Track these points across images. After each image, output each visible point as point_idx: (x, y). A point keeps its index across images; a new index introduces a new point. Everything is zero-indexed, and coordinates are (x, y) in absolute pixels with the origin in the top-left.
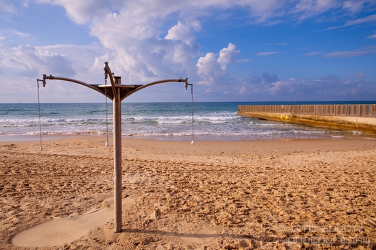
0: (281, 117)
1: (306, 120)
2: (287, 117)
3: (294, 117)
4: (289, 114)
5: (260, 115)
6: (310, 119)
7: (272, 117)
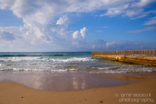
0: (116, 58)
1: (133, 60)
2: (120, 58)
3: (125, 58)
4: (121, 56)
5: (103, 57)
6: (136, 59)
7: (111, 58)
